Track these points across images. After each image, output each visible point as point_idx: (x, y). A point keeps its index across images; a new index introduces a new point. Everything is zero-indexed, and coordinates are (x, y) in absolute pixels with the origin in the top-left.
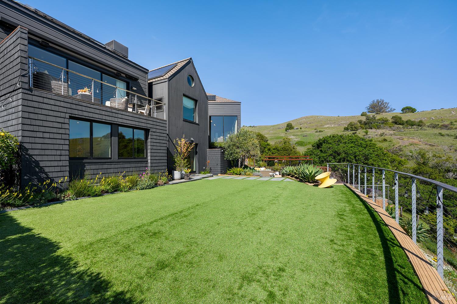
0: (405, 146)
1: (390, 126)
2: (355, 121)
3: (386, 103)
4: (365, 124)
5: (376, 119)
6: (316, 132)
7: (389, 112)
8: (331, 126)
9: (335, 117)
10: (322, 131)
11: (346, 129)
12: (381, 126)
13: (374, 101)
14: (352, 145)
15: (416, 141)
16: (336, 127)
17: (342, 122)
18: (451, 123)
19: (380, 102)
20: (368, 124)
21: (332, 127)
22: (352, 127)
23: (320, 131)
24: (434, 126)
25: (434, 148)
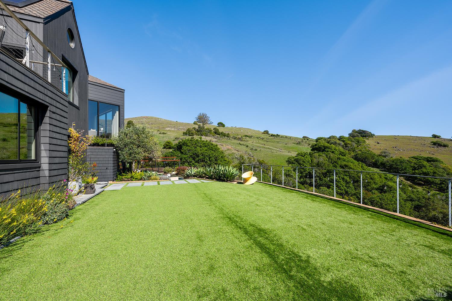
0: (225, 151)
1: (213, 135)
2: (191, 127)
3: (208, 117)
4: (198, 131)
5: (205, 128)
6: (159, 134)
7: (210, 124)
8: (171, 130)
9: (174, 122)
10: (165, 134)
11: (185, 134)
12: (208, 134)
13: (200, 114)
14: (206, 148)
15: (230, 147)
16: (176, 131)
17: (180, 127)
18: (242, 137)
19: (205, 115)
20: (200, 131)
21: (173, 131)
22: (188, 132)
23: (163, 133)
24: (235, 138)
25: (239, 152)
